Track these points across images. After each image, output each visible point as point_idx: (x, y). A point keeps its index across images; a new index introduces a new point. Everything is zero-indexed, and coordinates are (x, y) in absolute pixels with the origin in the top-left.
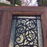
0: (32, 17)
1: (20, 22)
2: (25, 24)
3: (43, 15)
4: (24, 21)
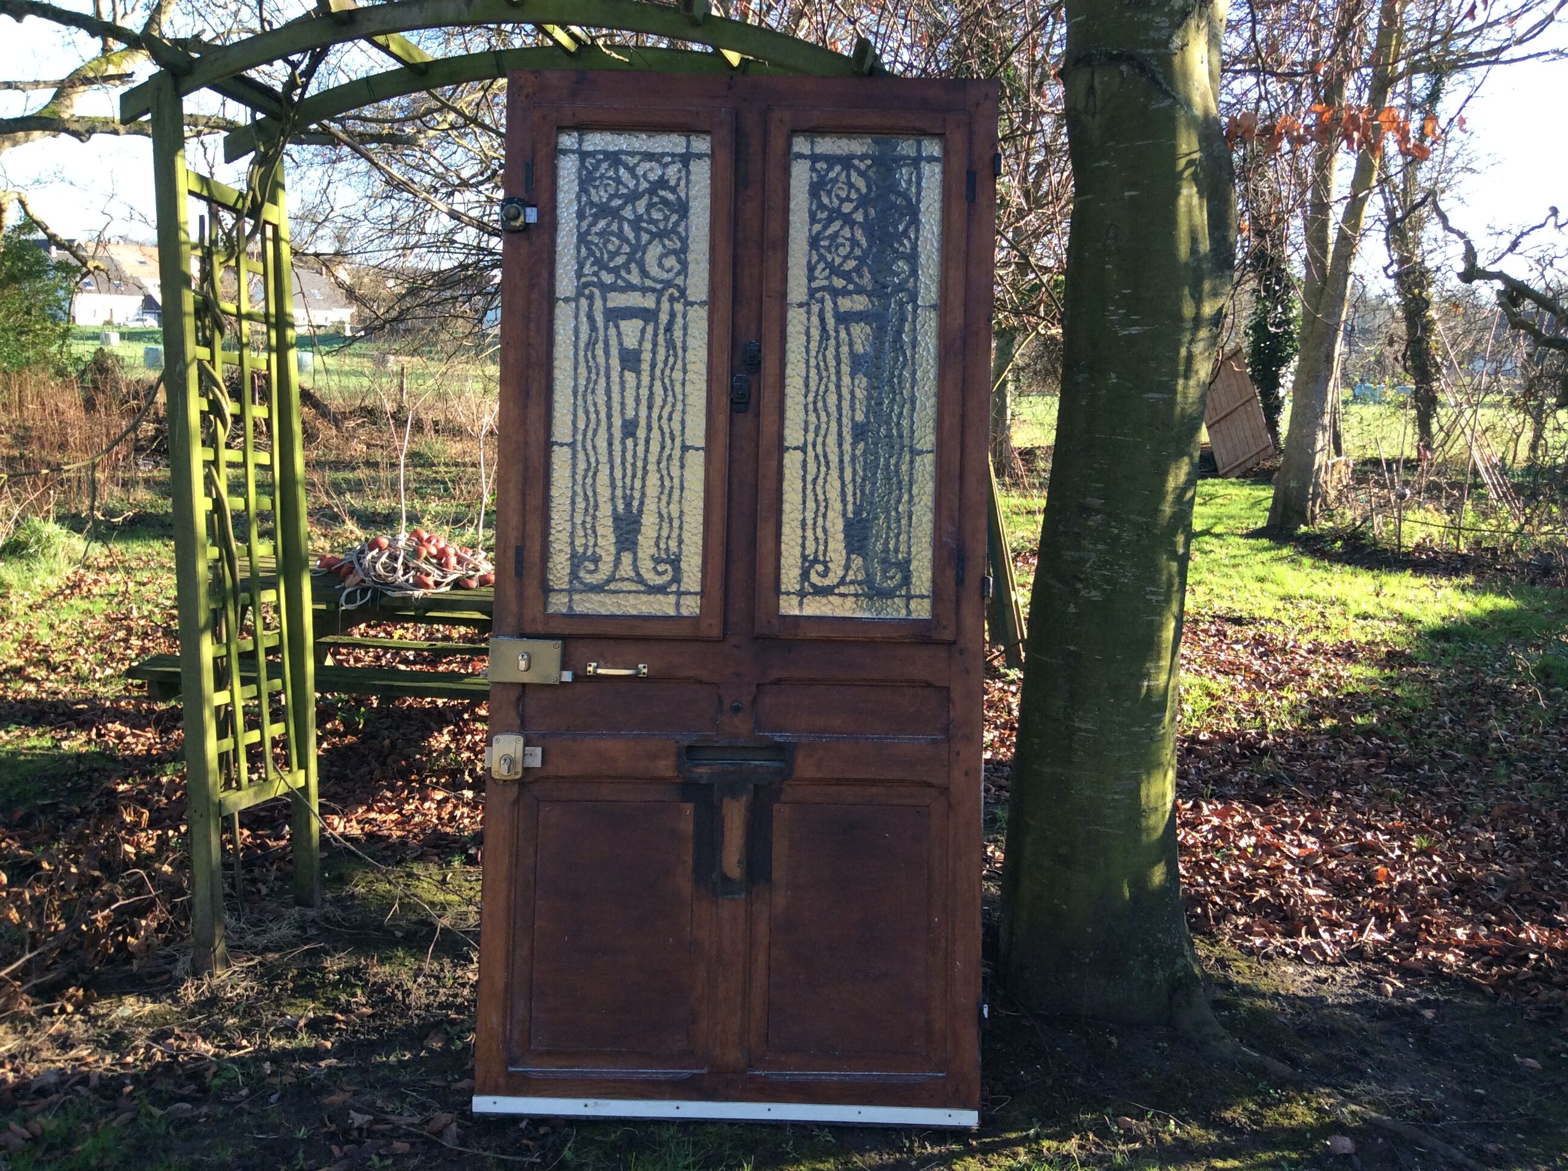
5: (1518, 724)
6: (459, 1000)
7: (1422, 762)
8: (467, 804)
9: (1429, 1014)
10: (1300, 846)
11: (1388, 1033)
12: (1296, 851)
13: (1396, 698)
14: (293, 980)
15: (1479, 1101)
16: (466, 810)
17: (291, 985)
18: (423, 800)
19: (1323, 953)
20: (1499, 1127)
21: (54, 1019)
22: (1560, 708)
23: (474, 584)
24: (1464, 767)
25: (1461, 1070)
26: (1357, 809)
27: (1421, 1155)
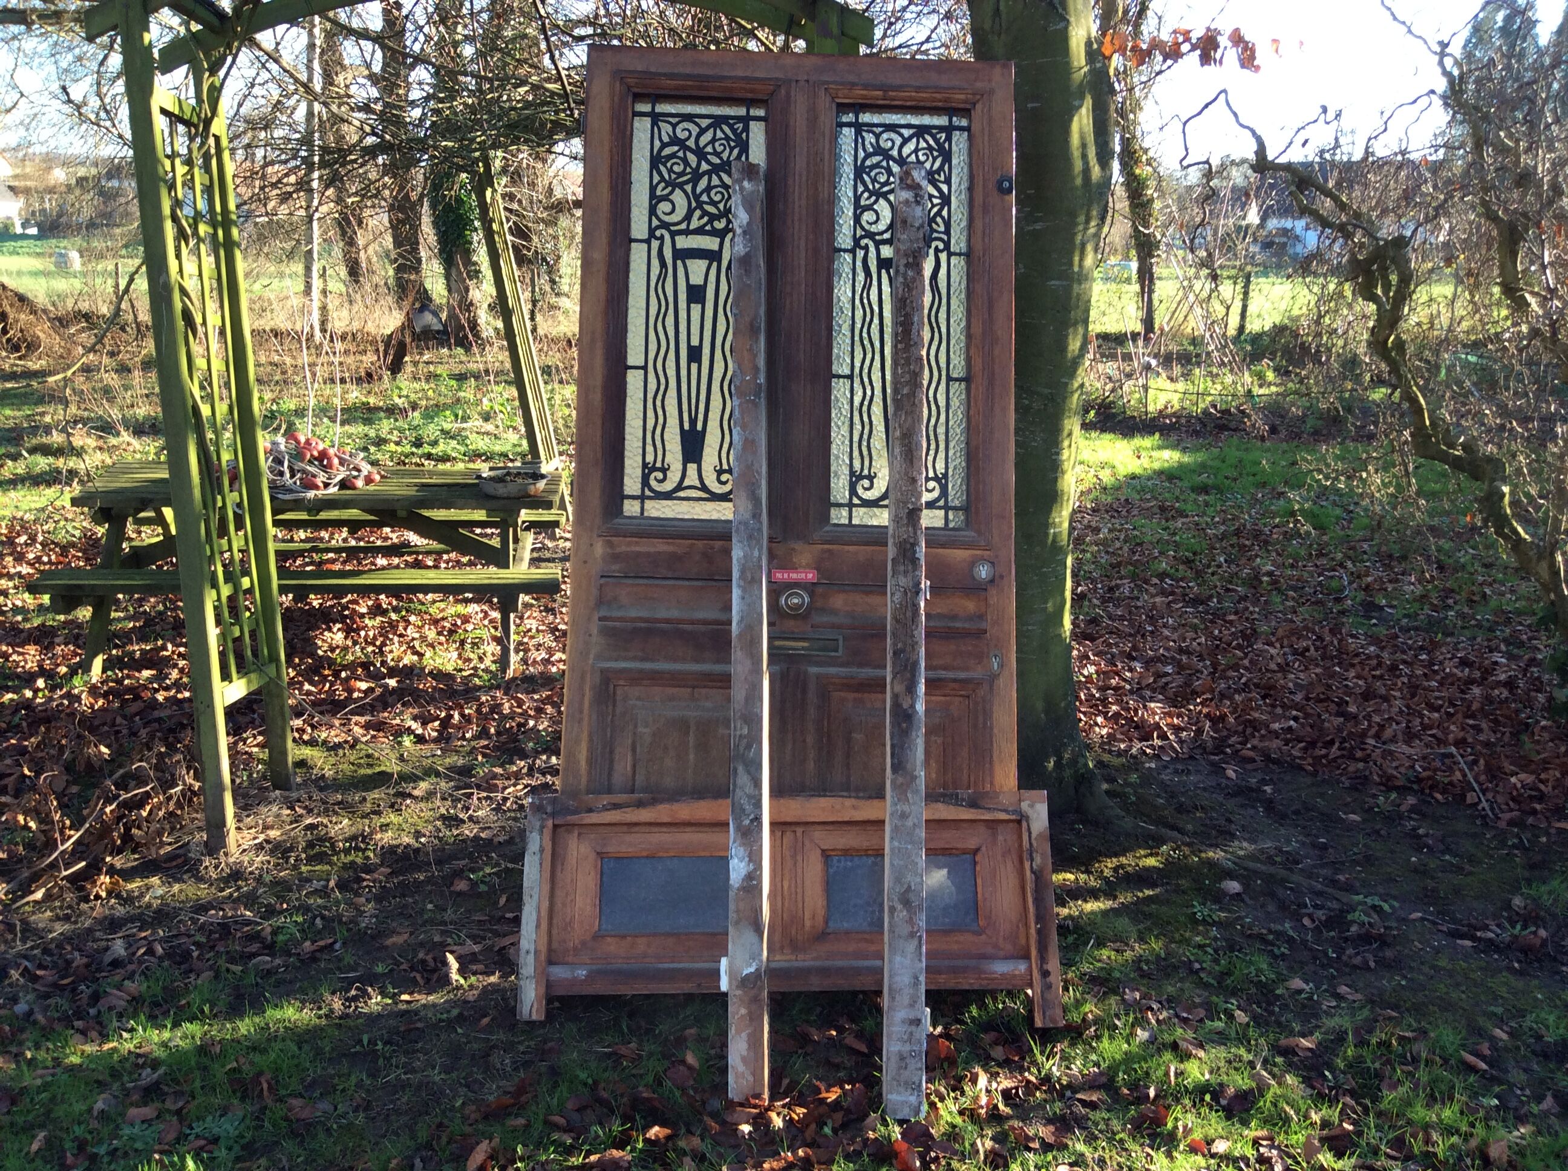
0: (931, 115)
1: (873, 141)
2: (895, 153)
3: (979, 106)
4: (893, 136)
5: (1280, 560)
7: (1211, 597)
9: (1268, 789)
10: (1131, 670)
11: (1242, 806)
12: (1128, 674)
13: (1177, 545)
14: (304, 850)
15: (1324, 847)
17: (304, 856)
18: (347, 691)
19: (1175, 751)
20: (1343, 863)
21: (91, 904)
22: (1311, 545)
23: (360, 483)
24: (1245, 598)
25: (1304, 828)
26: (1167, 638)
27: (1291, 889)
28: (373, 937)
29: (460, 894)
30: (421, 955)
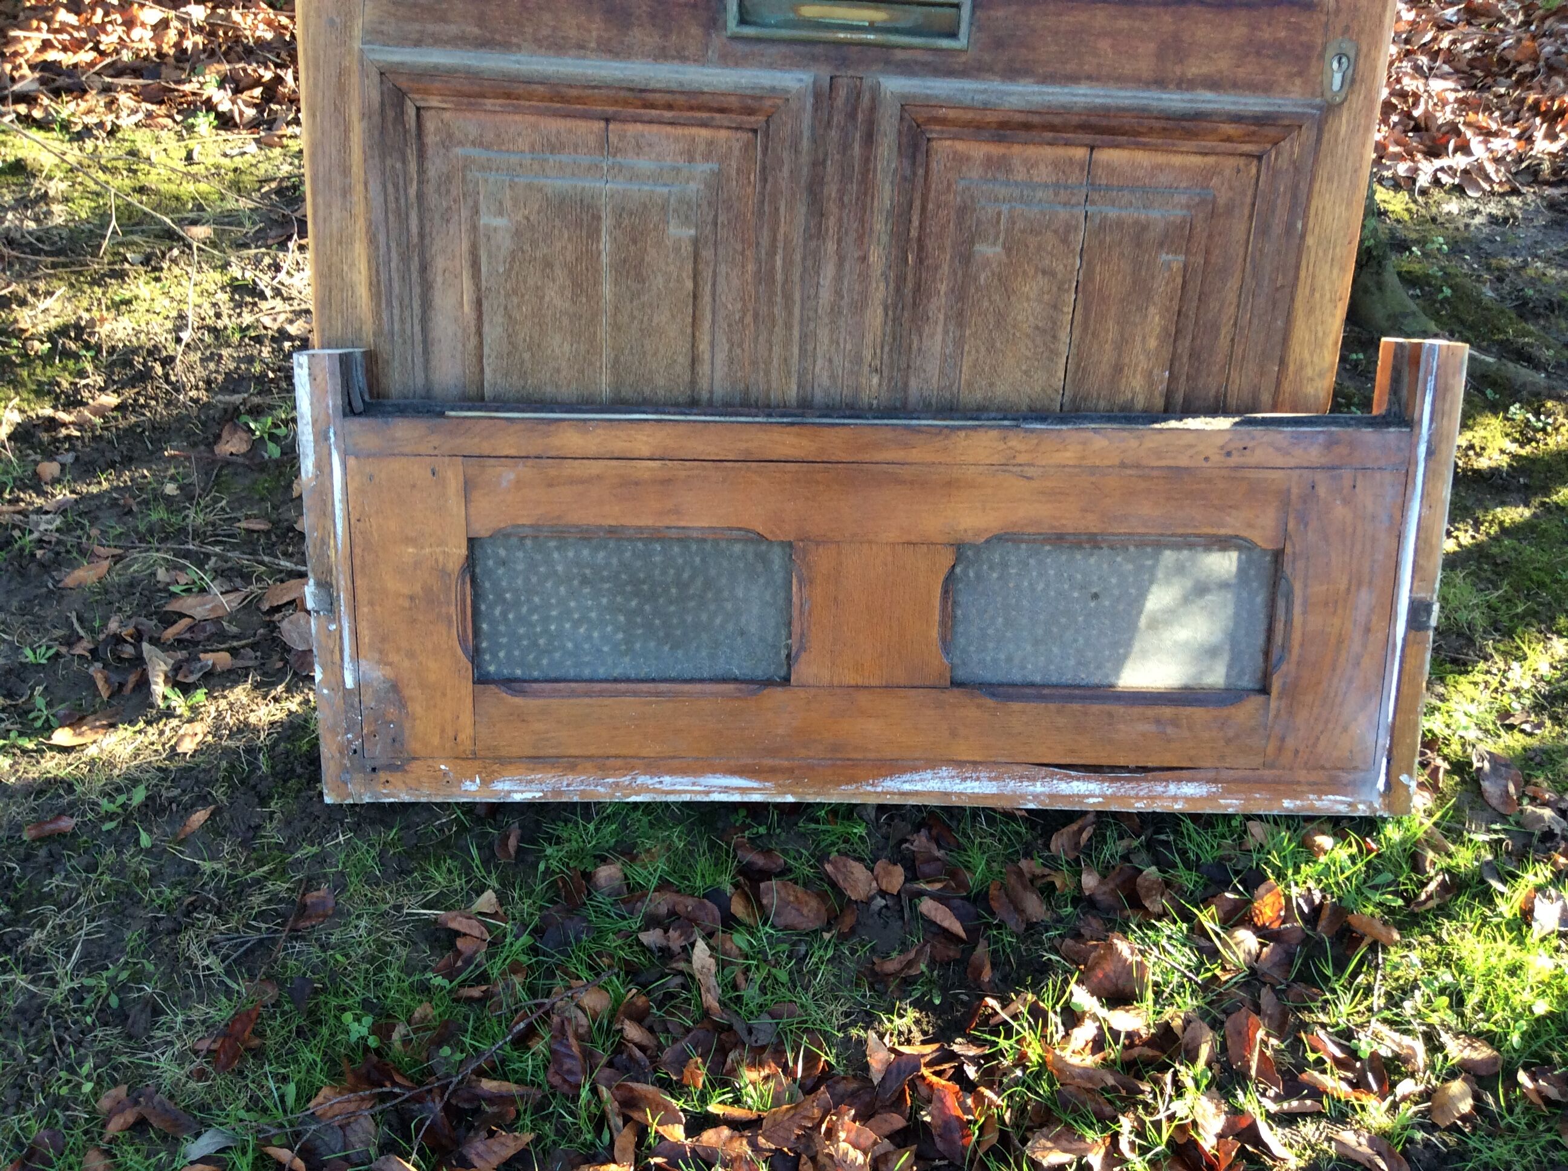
6: (257, 368)
8: (200, 29)
16: (199, 39)
18: (129, 24)
19: (1488, 178)
28: (44, 567)
29: (228, 463)
30: (113, 626)
